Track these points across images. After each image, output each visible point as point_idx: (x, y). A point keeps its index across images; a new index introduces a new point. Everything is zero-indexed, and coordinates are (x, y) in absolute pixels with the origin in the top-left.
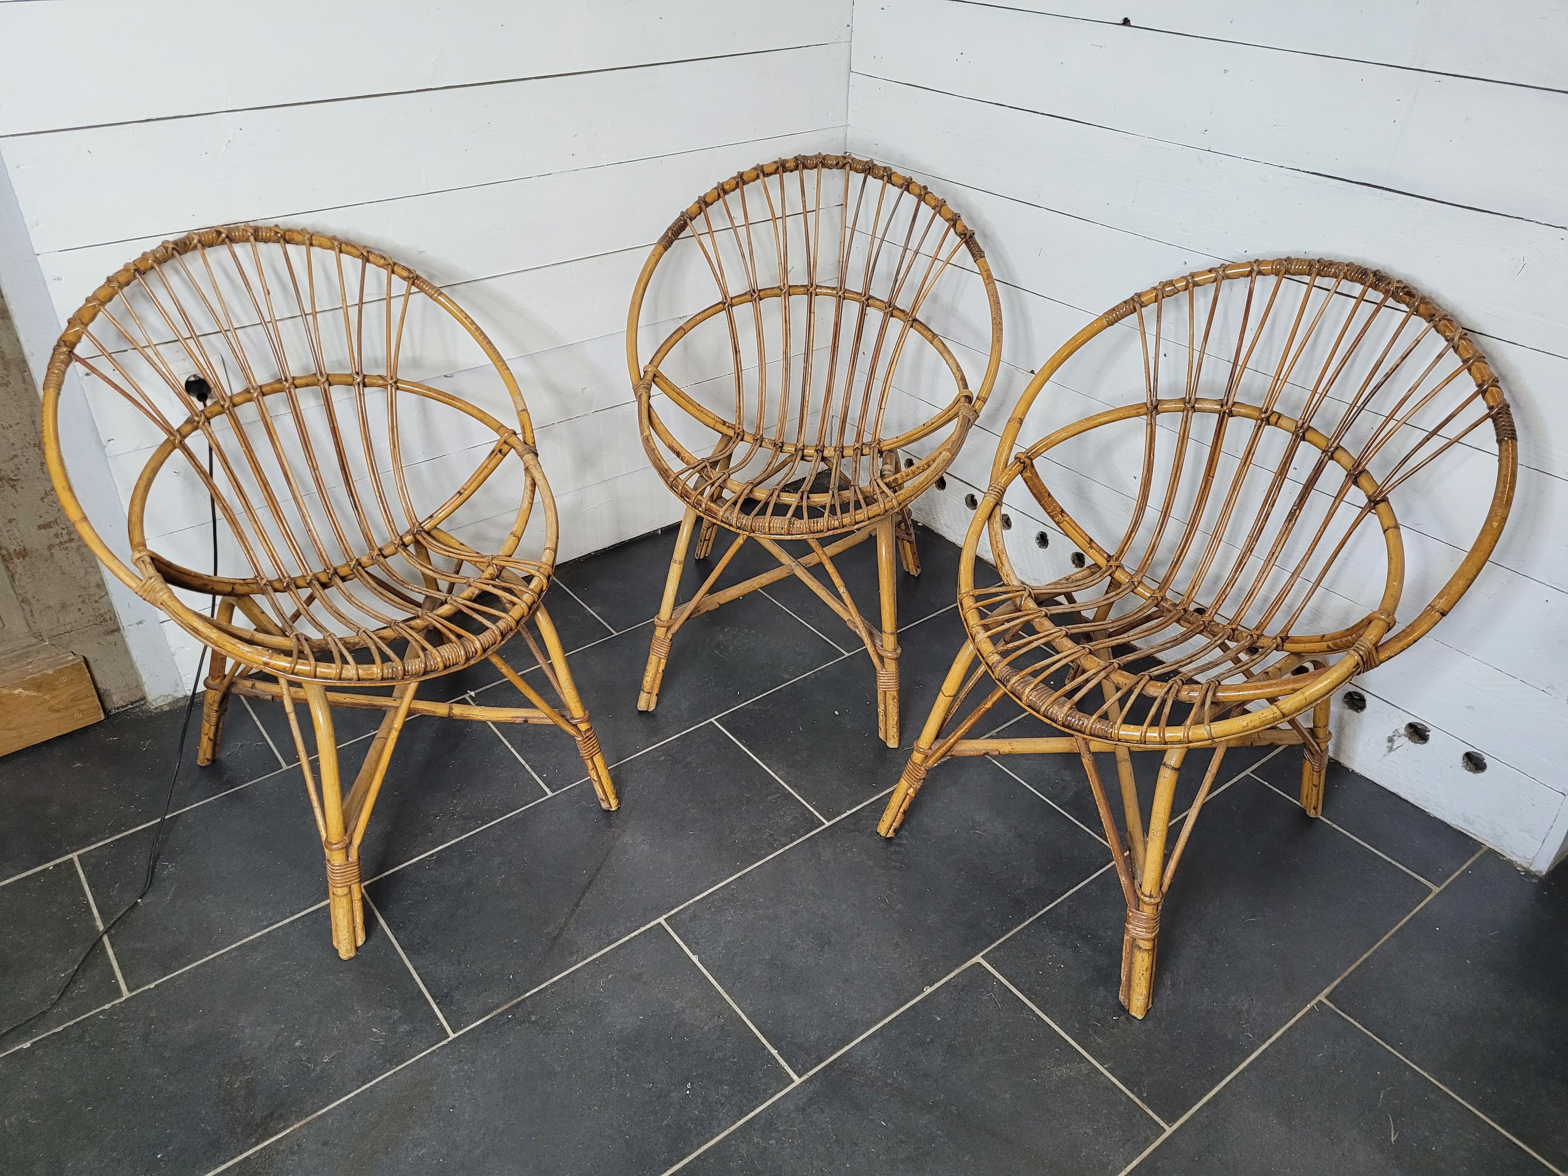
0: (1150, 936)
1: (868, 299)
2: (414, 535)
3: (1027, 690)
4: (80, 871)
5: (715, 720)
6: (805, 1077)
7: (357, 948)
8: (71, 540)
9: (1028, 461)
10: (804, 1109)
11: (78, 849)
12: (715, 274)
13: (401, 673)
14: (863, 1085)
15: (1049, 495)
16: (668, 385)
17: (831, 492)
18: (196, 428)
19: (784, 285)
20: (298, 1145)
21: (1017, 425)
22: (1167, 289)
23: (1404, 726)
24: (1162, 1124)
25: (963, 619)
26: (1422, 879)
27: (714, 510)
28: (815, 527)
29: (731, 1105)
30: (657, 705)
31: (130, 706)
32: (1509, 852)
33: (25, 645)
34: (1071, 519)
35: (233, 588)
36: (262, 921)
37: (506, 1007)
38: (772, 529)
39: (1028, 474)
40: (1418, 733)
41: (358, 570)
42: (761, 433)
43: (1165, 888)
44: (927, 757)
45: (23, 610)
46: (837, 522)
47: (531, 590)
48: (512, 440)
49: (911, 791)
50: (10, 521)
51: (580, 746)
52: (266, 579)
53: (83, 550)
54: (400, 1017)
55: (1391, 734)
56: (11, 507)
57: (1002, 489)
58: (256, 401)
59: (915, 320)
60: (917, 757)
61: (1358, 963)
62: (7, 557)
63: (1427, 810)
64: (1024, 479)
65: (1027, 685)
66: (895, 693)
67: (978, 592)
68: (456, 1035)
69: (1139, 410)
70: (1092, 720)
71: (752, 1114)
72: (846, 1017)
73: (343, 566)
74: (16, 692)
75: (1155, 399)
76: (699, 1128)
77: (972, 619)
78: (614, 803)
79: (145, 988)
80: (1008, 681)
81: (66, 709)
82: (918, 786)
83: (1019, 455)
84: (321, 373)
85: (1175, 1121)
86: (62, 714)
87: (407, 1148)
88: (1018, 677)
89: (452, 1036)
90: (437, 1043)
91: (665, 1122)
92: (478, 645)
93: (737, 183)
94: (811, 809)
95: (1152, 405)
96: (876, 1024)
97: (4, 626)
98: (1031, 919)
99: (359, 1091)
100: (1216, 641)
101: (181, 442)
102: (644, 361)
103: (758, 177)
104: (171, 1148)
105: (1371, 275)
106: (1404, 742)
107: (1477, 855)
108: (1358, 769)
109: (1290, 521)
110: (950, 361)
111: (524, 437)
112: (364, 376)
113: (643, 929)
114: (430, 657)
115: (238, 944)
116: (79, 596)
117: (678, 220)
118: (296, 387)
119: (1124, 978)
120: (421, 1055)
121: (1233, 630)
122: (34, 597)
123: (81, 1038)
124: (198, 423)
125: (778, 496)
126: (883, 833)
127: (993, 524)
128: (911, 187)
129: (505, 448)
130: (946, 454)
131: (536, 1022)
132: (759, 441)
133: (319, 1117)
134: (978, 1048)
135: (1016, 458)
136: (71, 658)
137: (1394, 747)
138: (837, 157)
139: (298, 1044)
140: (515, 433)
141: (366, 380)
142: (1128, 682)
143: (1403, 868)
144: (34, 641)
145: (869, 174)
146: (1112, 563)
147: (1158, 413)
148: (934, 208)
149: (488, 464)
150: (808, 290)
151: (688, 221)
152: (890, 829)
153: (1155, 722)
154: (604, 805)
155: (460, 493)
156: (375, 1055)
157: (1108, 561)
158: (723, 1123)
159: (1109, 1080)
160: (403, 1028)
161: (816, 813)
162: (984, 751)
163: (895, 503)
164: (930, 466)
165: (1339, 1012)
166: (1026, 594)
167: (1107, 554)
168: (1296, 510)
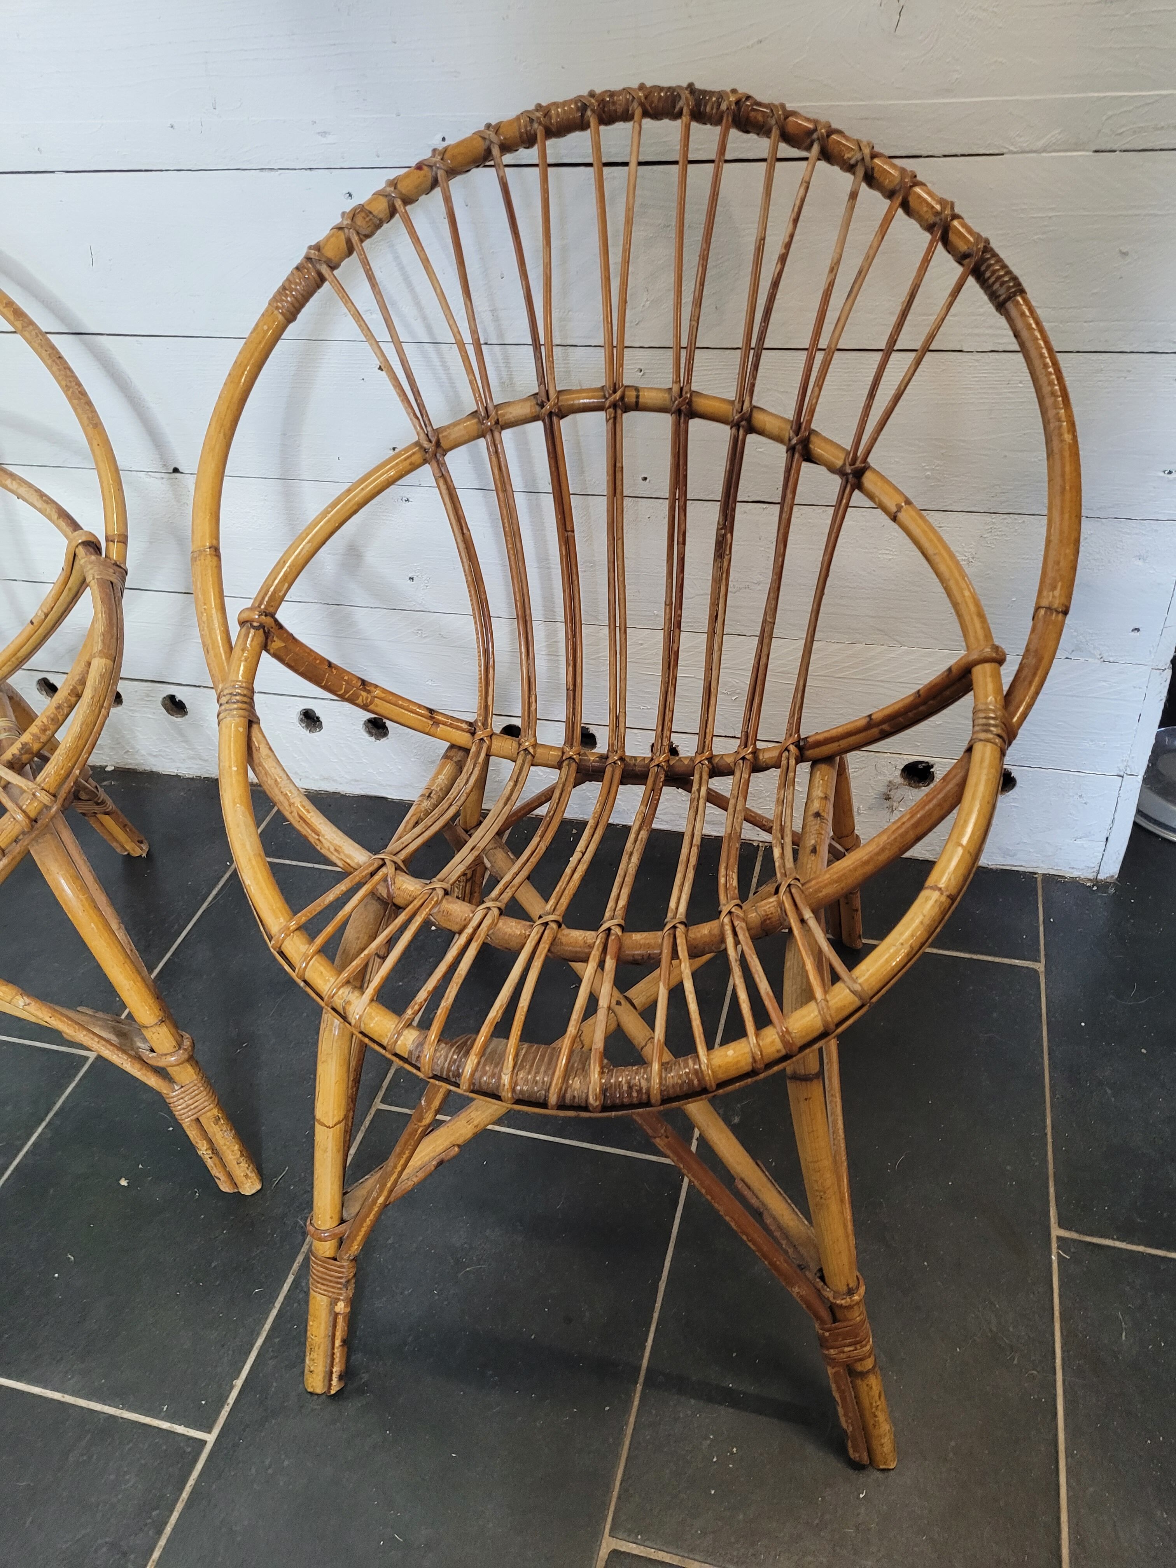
9: (268, 620)
15: (330, 664)
21: (213, 562)
22: (362, 224)
23: (898, 771)
25: (302, 984)
26: (1018, 962)
32: (1067, 870)
34: (384, 690)
39: (277, 644)
40: (918, 774)
44: (342, 1241)
49: (341, 1307)
55: (886, 790)
57: (245, 693)
64: (275, 656)
65: (502, 1060)
67: (303, 916)
69: (413, 458)
70: (655, 1074)
75: (429, 429)
80: (459, 1075)
82: (348, 1292)
83: (245, 616)
94: (165, 1425)
95: (430, 441)
100: (699, 791)
106: (904, 793)
107: (1040, 893)
110: (22, 491)
126: (320, 1390)
127: (260, 764)
130: (99, 665)
135: (242, 623)
137: (895, 803)
146: (480, 734)
147: (445, 452)
152: (331, 1380)
153: (762, 1020)
157: (474, 734)
161: (180, 1429)
162: (434, 1163)
163: (45, 798)
164: (79, 696)
165: (1088, 1239)
166: (389, 870)
167: (467, 722)
168: (724, 536)
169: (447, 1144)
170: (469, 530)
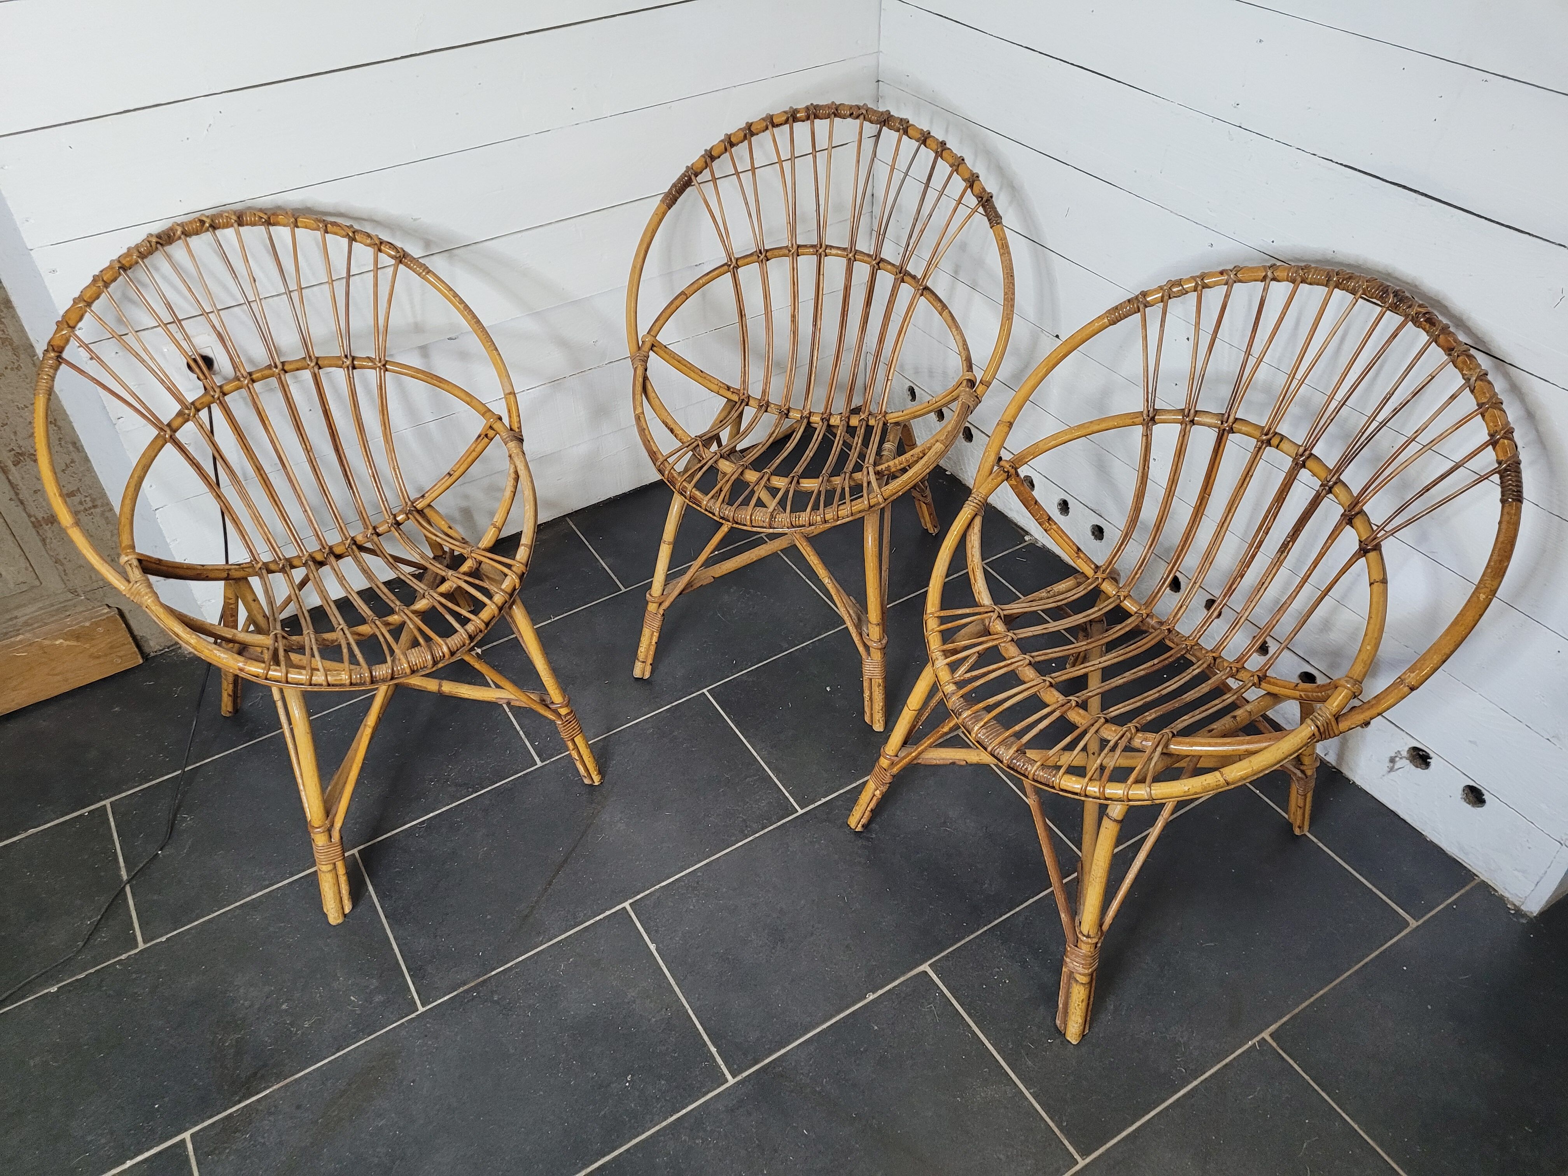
0: (1086, 972)
1: (879, 263)
2: (407, 514)
3: (976, 728)
4: (111, 819)
5: (708, 691)
6: (739, 1078)
7: (345, 916)
8: (95, 507)
9: (1012, 471)
10: (732, 1110)
11: (111, 796)
12: (720, 235)
13: (368, 679)
14: (792, 1091)
15: (1036, 502)
16: (667, 354)
17: (821, 478)
18: (187, 421)
19: (792, 245)
20: (275, 1107)
21: (1006, 429)
22: (1174, 290)
23: (1407, 749)
24: (1076, 1156)
25: (926, 641)
26: (1401, 911)
27: (699, 498)
28: (797, 523)
29: (666, 1100)
30: (652, 672)
31: (167, 650)
32: (1501, 887)
33: (62, 600)
34: (1059, 527)
35: (228, 574)
36: (264, 880)
37: (473, 984)
38: (753, 521)
39: (1013, 482)
40: (1421, 758)
41: (352, 549)
42: (766, 399)
43: (1105, 927)
44: (893, 764)
45: (57, 569)
46: (819, 518)
47: (503, 590)
48: (497, 426)
49: (878, 793)
50: (35, 492)
51: (561, 728)
52: (261, 563)
53: (107, 514)
54: (377, 988)
55: (1393, 755)
56: (34, 479)
57: (982, 500)
58: (247, 388)
59: (926, 288)
60: (884, 762)
61: (1312, 999)
62: (37, 525)
63: (1424, 833)
64: (1011, 486)
65: (977, 721)
66: (880, 681)
67: (943, 613)
68: (425, 1009)
69: (1134, 420)
70: (1035, 768)
71: (684, 1111)
72: (787, 1019)
73: (338, 544)
74: (57, 642)
75: (1152, 409)
76: (633, 1121)
77: (934, 642)
78: (597, 780)
79: (158, 940)
80: (960, 714)
81: (106, 655)
82: (884, 789)
83: (1004, 463)
84: (310, 357)
85: (1088, 1155)
86: (102, 660)
87: (369, 1118)
88: (969, 712)
89: (421, 1010)
90: (407, 1016)
91: (603, 1113)
92: (445, 649)
93: (745, 136)
94: (787, 794)
95: (1149, 416)
96: (814, 1028)
97: (41, 583)
98: (986, 928)
99: (333, 1057)
101: (171, 436)
102: (643, 330)
103: (767, 128)
104: (166, 1099)
105: (1392, 295)
106: (1405, 764)
107: (1467, 888)
108: (1359, 782)
109: (1282, 552)
110: (958, 336)
111: (510, 422)
112: (354, 358)
113: (608, 913)
114: (397, 662)
115: (242, 902)
116: (108, 556)
117: (684, 175)
118: (286, 372)
119: (1061, 1006)
120: (391, 1027)
121: (1215, 659)
122: (65, 558)
123: (100, 986)
124: (189, 415)
125: (769, 480)
126: (853, 826)
127: (970, 535)
128: (928, 142)
129: (491, 433)
130: (939, 446)
131: (497, 1002)
132: (764, 406)
133: (296, 1080)
134: (910, 1062)
136: (106, 611)
137: (1396, 767)
138: (851, 107)
139: (284, 1007)
140: (500, 419)
141: (355, 363)
142: (1084, 722)
143: (1384, 897)
144: (70, 596)
145: (884, 125)
146: (1099, 574)
147: (1155, 423)
148: (951, 166)
149: (476, 447)
150: (817, 251)
151: (693, 177)
152: (859, 823)
154: (587, 781)
155: (450, 474)
156: (350, 1023)
157: (1096, 573)
158: (656, 1118)
159: (1032, 1106)
160: (378, 998)
161: (792, 800)
162: (951, 761)
163: (881, 499)
164: (925, 455)
165: (1281, 1052)
166: (995, 615)
167: (1095, 564)
168: (1289, 542)
169: (962, 757)
170: (1148, 468)
